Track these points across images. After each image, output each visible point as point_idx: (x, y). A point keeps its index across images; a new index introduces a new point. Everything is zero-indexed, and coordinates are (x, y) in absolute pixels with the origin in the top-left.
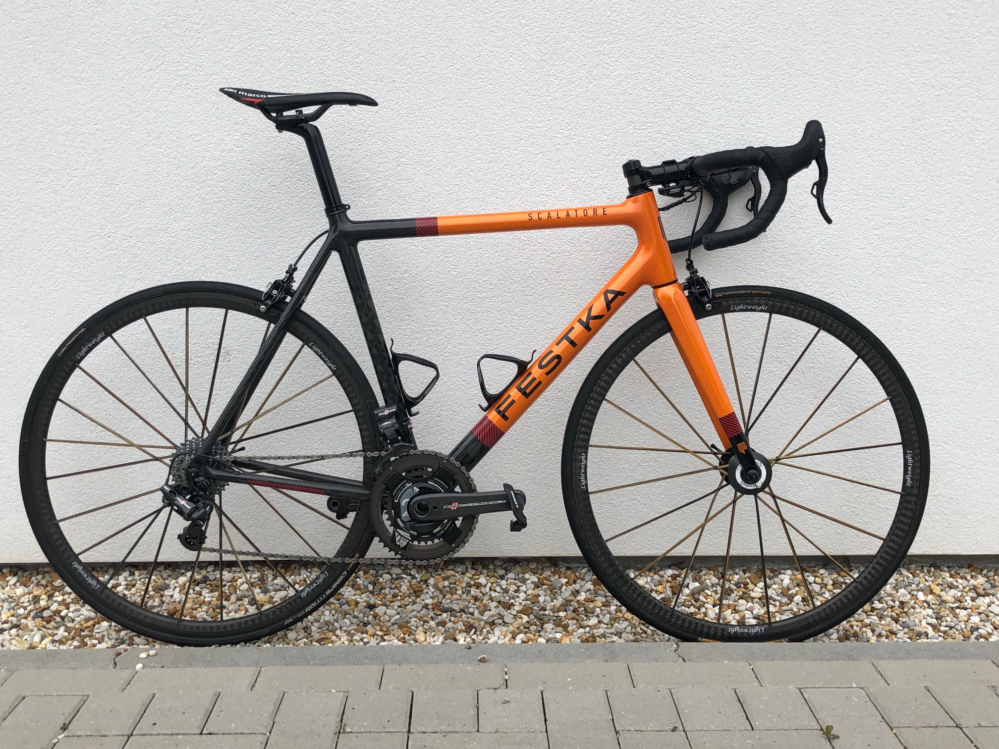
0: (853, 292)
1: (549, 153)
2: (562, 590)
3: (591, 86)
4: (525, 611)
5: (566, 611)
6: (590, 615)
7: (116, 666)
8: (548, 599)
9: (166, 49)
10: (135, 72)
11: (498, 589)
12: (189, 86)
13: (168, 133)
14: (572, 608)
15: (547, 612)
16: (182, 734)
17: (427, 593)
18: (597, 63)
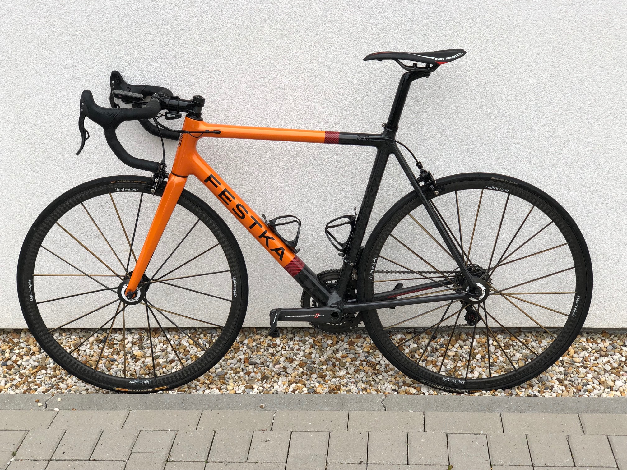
0: (518, 161)
1: (309, 73)
2: (328, 349)
3: (335, 28)
4: (301, 365)
5: (327, 365)
6: (341, 368)
7: (47, 406)
8: (318, 355)
9: (52, 10)
10: (33, 26)
11: (287, 348)
12: (68, 34)
13: (58, 65)
14: (331, 363)
15: (315, 366)
16: (79, 460)
17: (242, 351)
18: (339, 12)
